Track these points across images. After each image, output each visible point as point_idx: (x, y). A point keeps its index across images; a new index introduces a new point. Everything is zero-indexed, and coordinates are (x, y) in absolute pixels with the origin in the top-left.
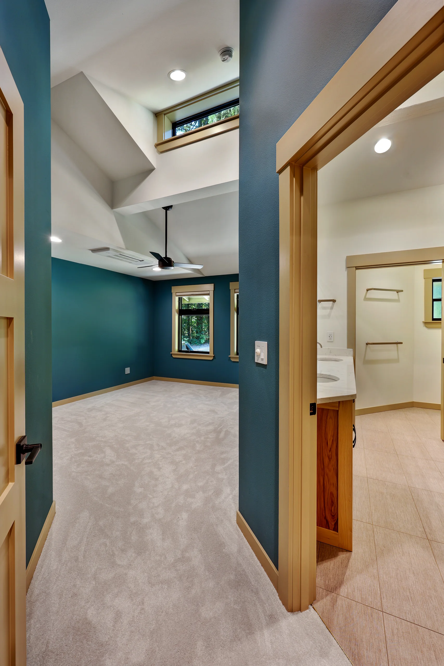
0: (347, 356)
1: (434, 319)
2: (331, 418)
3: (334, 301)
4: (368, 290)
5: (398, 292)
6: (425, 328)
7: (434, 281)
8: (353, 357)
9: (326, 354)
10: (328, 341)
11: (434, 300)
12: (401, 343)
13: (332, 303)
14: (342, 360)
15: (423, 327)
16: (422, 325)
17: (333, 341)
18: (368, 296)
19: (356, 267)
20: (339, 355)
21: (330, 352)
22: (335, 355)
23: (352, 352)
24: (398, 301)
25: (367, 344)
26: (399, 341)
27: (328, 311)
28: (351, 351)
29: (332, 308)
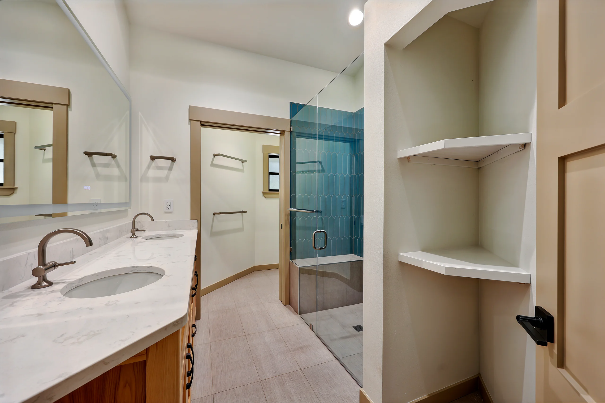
0: (190, 229)
1: (270, 190)
2: (127, 385)
3: (173, 160)
4: (215, 155)
5: (243, 162)
6: (263, 198)
7: (270, 156)
8: (197, 230)
9: (162, 229)
10: (165, 212)
11: (270, 173)
12: (245, 212)
13: (171, 162)
14: (183, 235)
15: (262, 196)
16: (261, 194)
17: (172, 212)
18: (215, 162)
19: (201, 122)
20: (180, 229)
21: (169, 226)
22: (175, 229)
23: (197, 223)
24: (242, 171)
25: (214, 214)
26: (244, 210)
27: (166, 172)
28: (195, 223)
29: (170, 169)
